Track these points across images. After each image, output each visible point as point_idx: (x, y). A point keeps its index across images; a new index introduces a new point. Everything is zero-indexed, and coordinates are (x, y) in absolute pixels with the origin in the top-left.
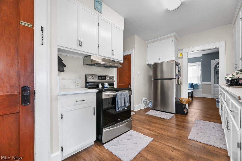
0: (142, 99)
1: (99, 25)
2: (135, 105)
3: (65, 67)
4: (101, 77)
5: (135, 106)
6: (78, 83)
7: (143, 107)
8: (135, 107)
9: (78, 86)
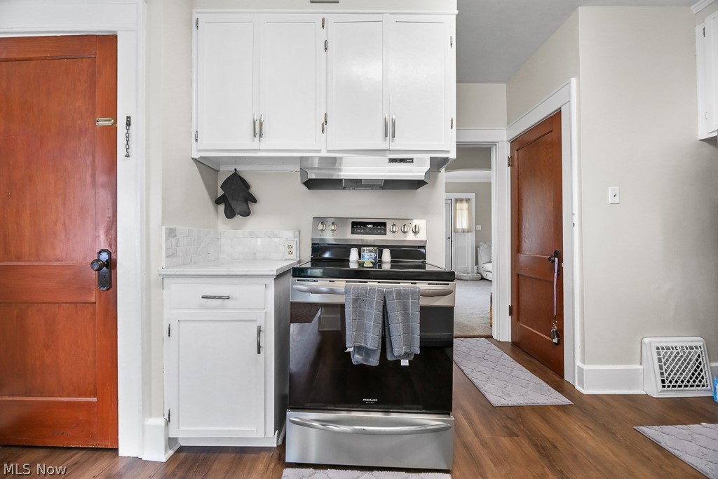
0: (646, 340)
1: (326, 49)
2: (584, 362)
3: (255, 201)
4: (365, 224)
5: (585, 367)
6: (290, 247)
7: (651, 387)
8: (581, 370)
9: (290, 253)
